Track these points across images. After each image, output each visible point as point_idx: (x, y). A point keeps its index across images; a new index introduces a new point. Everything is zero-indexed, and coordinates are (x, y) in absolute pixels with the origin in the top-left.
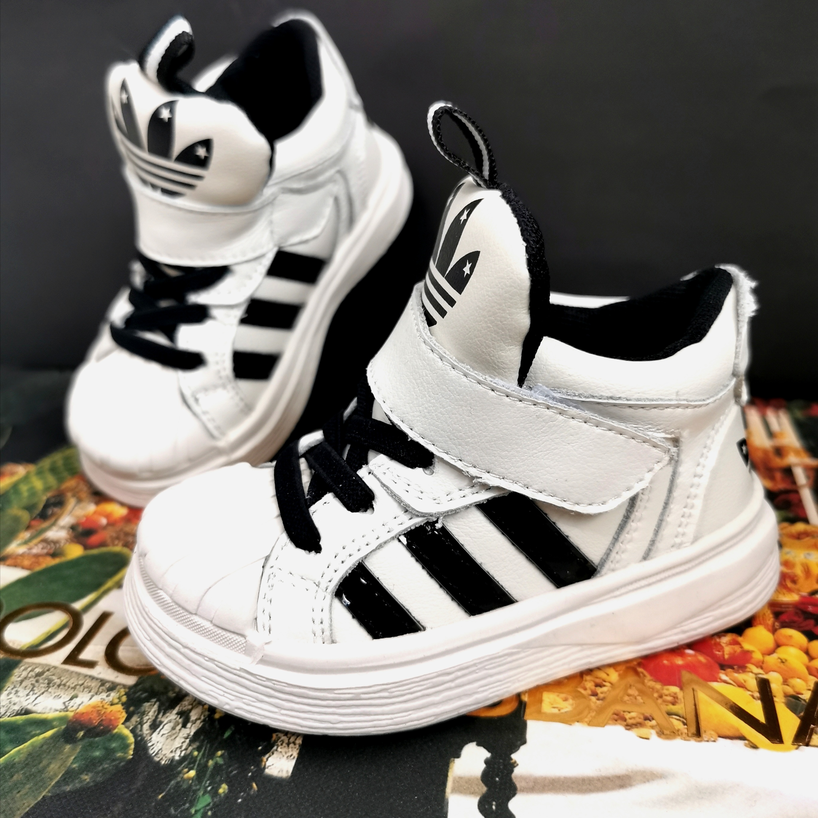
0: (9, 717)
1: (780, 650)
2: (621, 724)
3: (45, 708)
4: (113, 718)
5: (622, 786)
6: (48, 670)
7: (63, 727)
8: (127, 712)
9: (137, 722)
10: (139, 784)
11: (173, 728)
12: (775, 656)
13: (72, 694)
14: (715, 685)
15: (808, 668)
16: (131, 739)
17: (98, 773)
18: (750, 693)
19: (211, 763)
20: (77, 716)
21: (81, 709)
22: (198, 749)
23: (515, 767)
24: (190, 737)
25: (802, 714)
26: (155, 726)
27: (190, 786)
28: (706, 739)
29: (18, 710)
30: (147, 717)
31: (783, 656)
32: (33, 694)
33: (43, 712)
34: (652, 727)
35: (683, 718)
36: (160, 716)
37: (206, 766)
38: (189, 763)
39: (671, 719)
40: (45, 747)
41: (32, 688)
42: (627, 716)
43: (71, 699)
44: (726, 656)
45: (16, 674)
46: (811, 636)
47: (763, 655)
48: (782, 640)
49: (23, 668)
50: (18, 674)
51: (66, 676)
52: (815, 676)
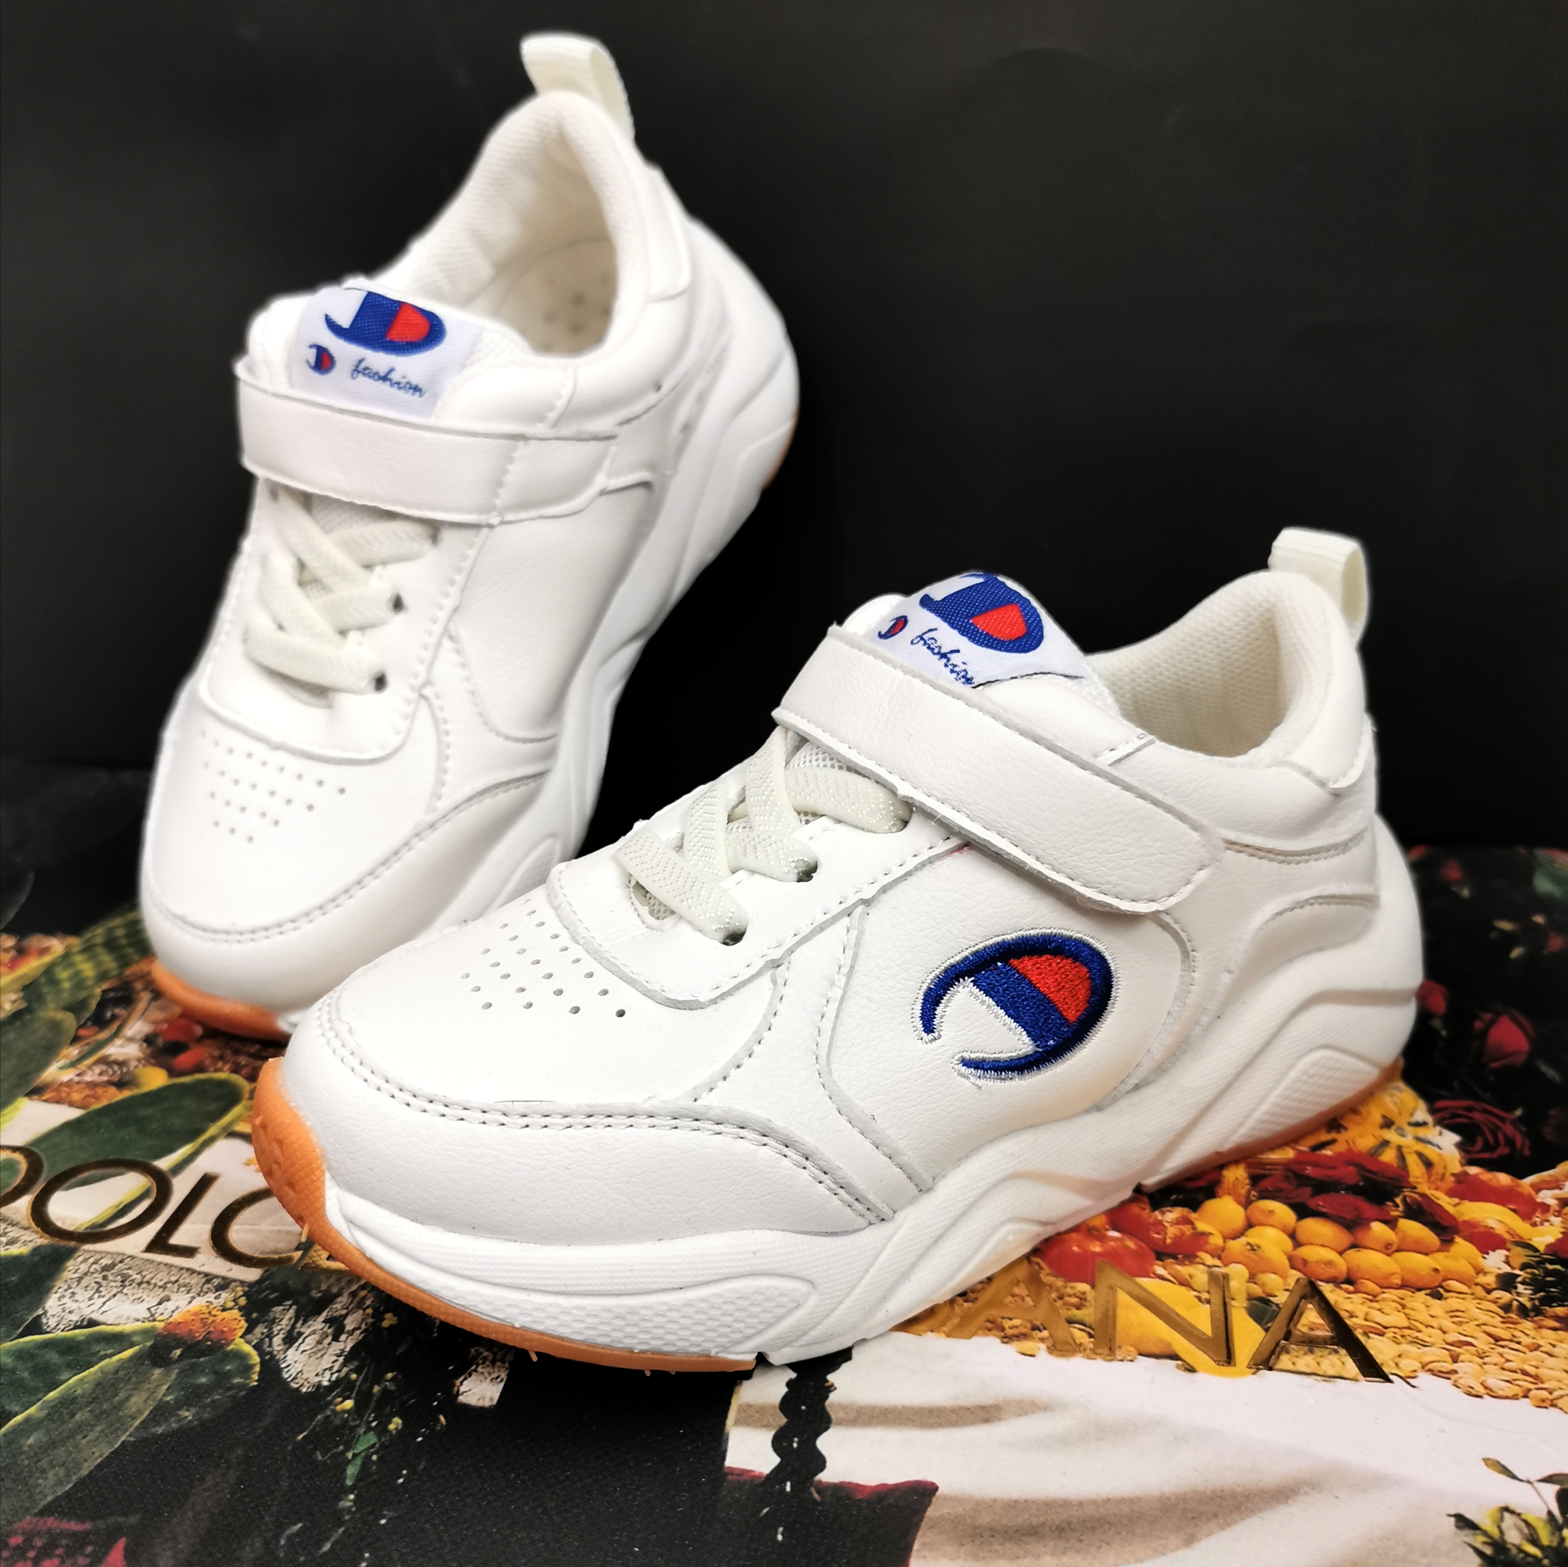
0: (62, 1331)
1: (1251, 1231)
2: (996, 1336)
3: (119, 1317)
4: (225, 1329)
5: (986, 1420)
6: (121, 1262)
7: (149, 1344)
8: (247, 1321)
9: (263, 1334)
10: (267, 1421)
11: (319, 1342)
12: (1243, 1240)
13: (162, 1295)
14: (1144, 1281)
15: (1290, 1259)
16: (256, 1359)
17: (205, 1406)
18: (1196, 1293)
19: (376, 1389)
20: (169, 1327)
21: (177, 1317)
22: (358, 1371)
23: (831, 1391)
24: (345, 1354)
26: (291, 1339)
27: (345, 1422)
28: (1120, 1358)
29: (77, 1322)
30: (279, 1327)
31: (1252, 1241)
32: (99, 1297)
33: (117, 1322)
34: (1042, 1340)
35: (1090, 1327)
36: (299, 1325)
37: (369, 1393)
38: (344, 1391)
39: (1072, 1329)
40: (121, 1373)
41: (97, 1289)
42: (1007, 1324)
43: (160, 1303)
44: (1169, 1241)
45: (70, 1268)
46: (1303, 1212)
47: (1225, 1238)
48: (1259, 1217)
49: (80, 1259)
50: (73, 1267)
51: (150, 1270)
52: (1299, 1270)
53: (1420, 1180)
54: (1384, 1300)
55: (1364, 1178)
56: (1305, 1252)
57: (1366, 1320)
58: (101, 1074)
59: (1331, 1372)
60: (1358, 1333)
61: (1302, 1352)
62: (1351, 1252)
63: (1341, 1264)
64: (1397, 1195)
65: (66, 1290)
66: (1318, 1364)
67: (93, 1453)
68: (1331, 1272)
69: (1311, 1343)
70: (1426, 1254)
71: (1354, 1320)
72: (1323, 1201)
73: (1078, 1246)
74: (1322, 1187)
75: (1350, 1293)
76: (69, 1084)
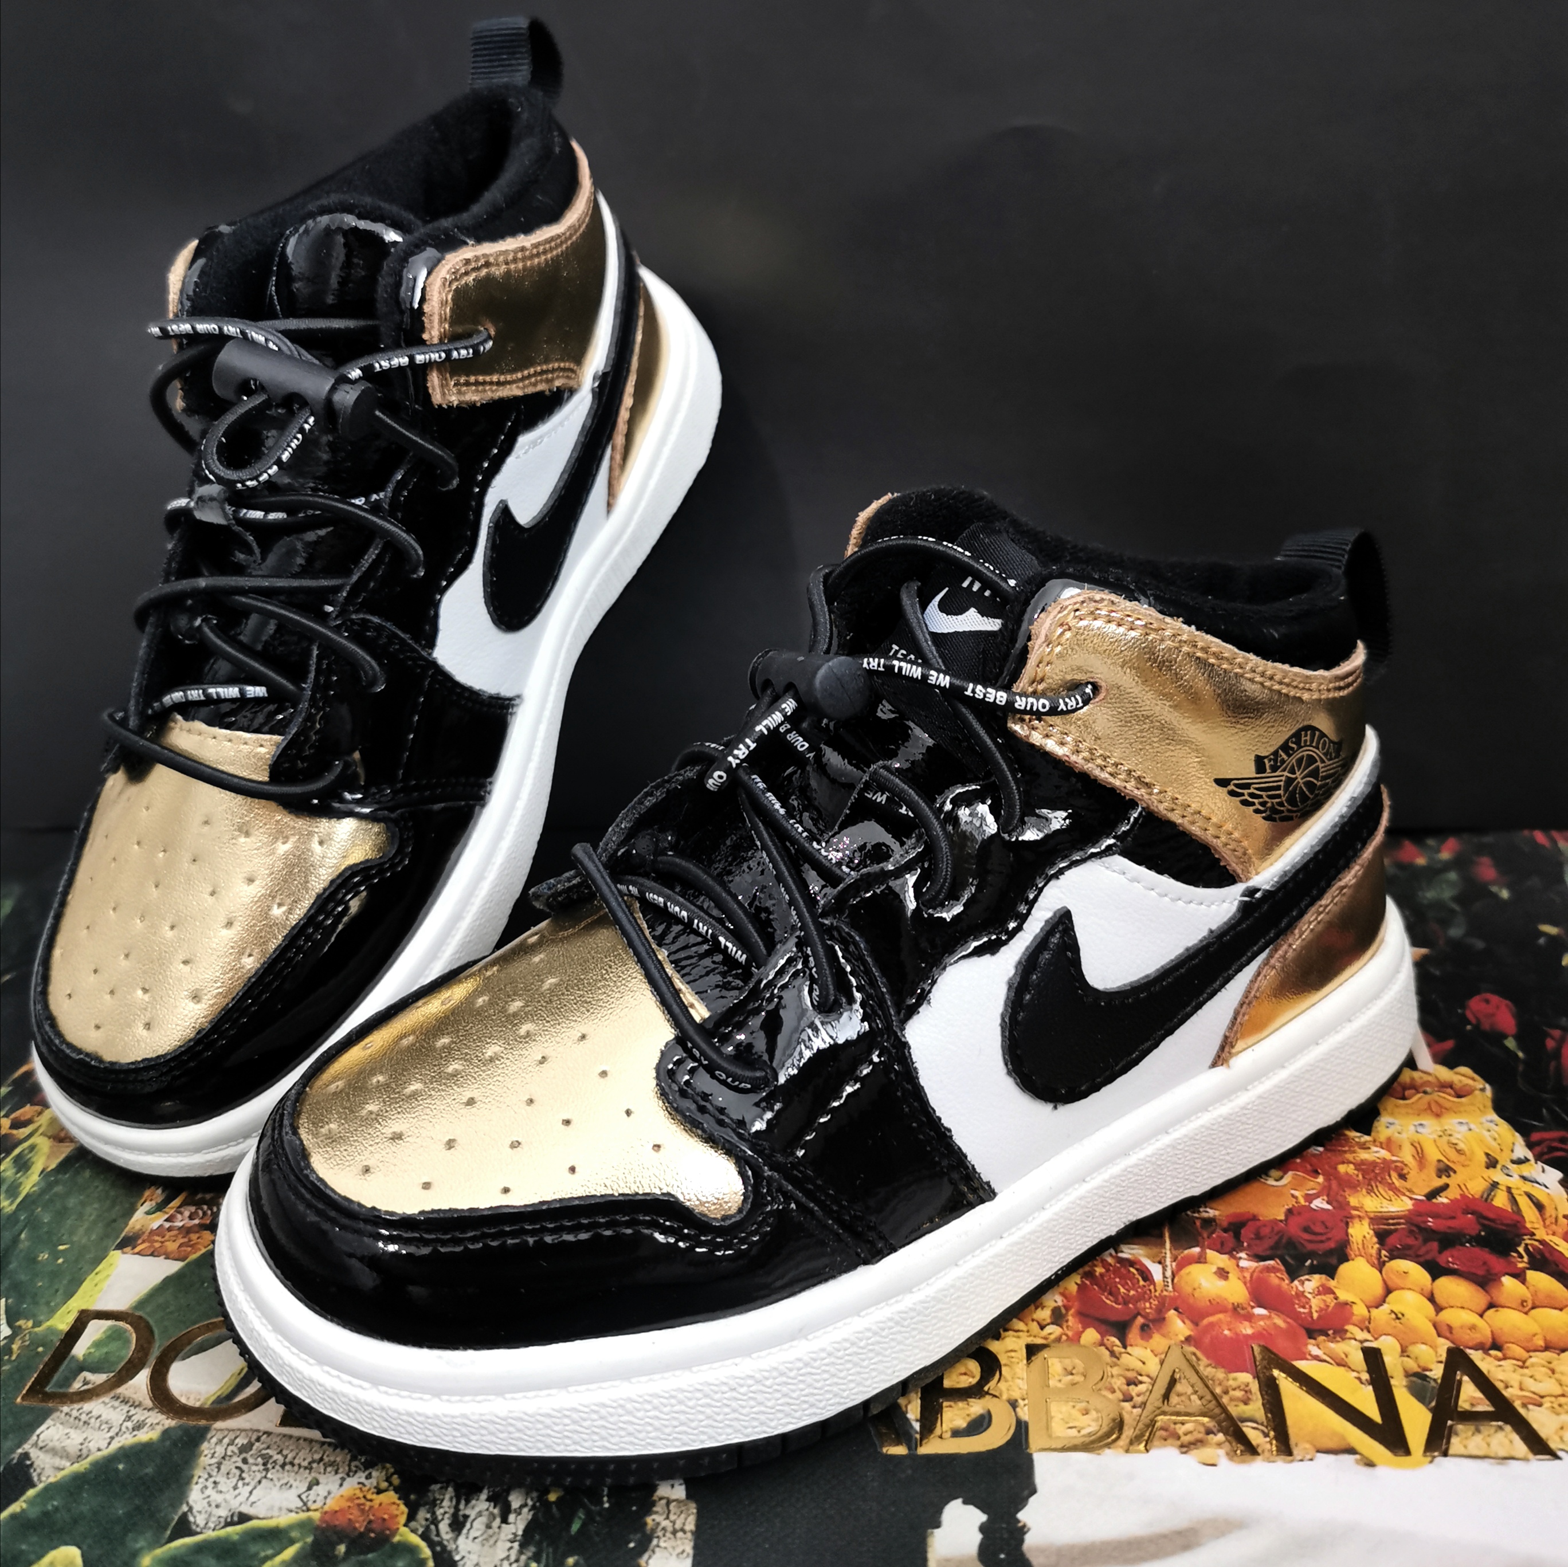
0: (213, 1530)
1: (1391, 1297)
2: (1172, 1445)
3: (271, 1508)
4: (386, 1516)
5: (1187, 1547)
6: (258, 1440)
7: (310, 1539)
8: (406, 1504)
9: (427, 1520)
11: (489, 1526)
12: (1386, 1307)
13: (310, 1480)
14: (1302, 1366)
15: (1435, 1326)
16: (426, 1552)
18: (1355, 1374)
20: (327, 1518)
21: (331, 1504)
22: (536, 1558)
23: (1025, 1533)
24: (518, 1538)
25: (1433, 1404)
26: (458, 1525)
28: (1299, 1458)
29: (227, 1517)
30: (442, 1511)
31: (1395, 1308)
32: (244, 1486)
33: (269, 1515)
34: (1219, 1445)
35: (1262, 1425)
36: (462, 1506)
41: (240, 1475)
42: (1181, 1430)
43: (309, 1488)
44: (1315, 1315)
45: (206, 1452)
46: (1436, 1271)
47: (1369, 1308)
48: (1394, 1280)
49: (214, 1440)
50: (210, 1450)
51: (291, 1448)
52: (1447, 1338)
53: (1536, 1226)
54: (1533, 1365)
55: (1484, 1227)
56: (1446, 1316)
57: (1521, 1389)
59: (1502, 1453)
60: (1517, 1404)
61: (1470, 1433)
62: (1491, 1311)
63: (1484, 1328)
64: (1519, 1245)
65: (207, 1480)
66: (1488, 1445)
68: (1477, 1337)
69: (1475, 1419)
70: (1561, 1310)
71: (1510, 1390)
72: (1452, 1257)
73: (1229, 1330)
74: (1448, 1240)
75: (1500, 1360)
76: (159, 1232)
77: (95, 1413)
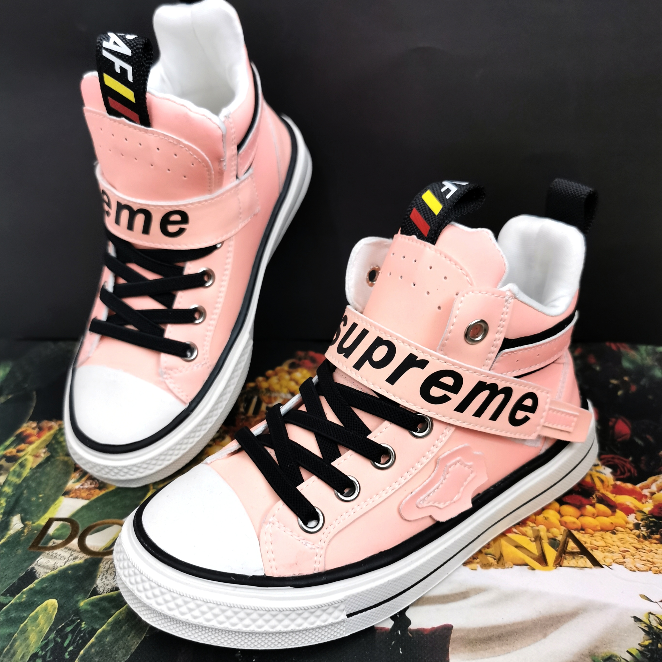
0: (106, 593)
1: (544, 512)
12: (542, 516)
15: (560, 522)
18: (529, 538)
25: (558, 549)
28: (507, 567)
29: (111, 589)
31: (546, 516)
34: (478, 563)
35: (494, 556)
39: (487, 557)
45: (102, 567)
46: (561, 503)
49: (105, 563)
52: (564, 526)
53: (600, 488)
54: (596, 536)
55: (581, 488)
56: (565, 519)
57: (591, 544)
58: (91, 484)
59: (582, 566)
60: (589, 549)
61: (571, 559)
62: (581, 518)
63: (579, 523)
64: (593, 494)
65: (103, 576)
66: (577, 563)
67: (134, 642)
68: (575, 526)
69: (573, 554)
70: (607, 517)
71: (587, 544)
72: (568, 498)
75: (583, 534)
76: (79, 489)
77: (58, 554)
